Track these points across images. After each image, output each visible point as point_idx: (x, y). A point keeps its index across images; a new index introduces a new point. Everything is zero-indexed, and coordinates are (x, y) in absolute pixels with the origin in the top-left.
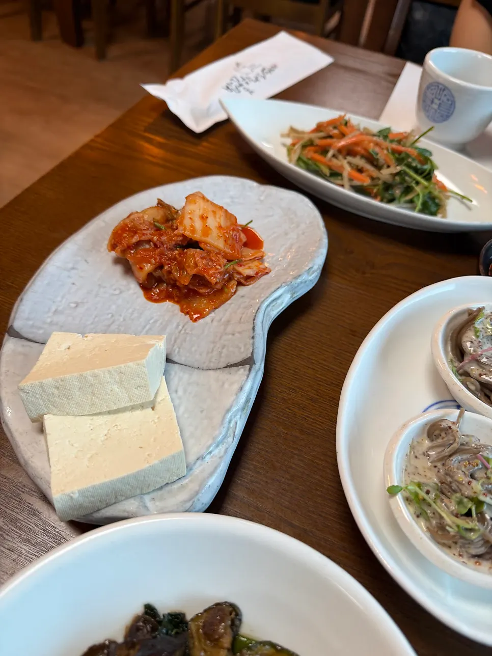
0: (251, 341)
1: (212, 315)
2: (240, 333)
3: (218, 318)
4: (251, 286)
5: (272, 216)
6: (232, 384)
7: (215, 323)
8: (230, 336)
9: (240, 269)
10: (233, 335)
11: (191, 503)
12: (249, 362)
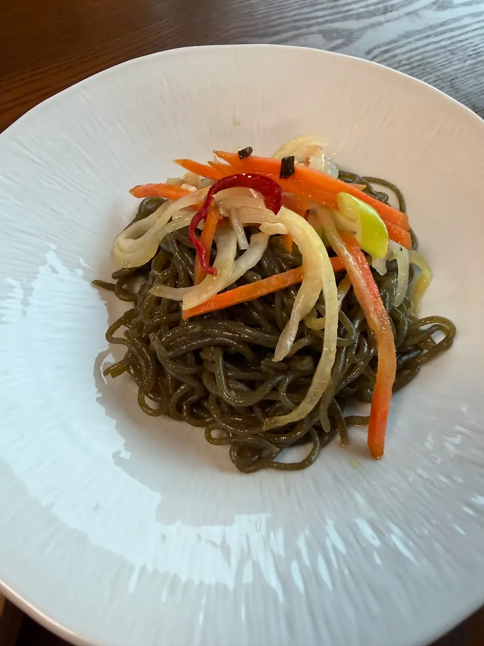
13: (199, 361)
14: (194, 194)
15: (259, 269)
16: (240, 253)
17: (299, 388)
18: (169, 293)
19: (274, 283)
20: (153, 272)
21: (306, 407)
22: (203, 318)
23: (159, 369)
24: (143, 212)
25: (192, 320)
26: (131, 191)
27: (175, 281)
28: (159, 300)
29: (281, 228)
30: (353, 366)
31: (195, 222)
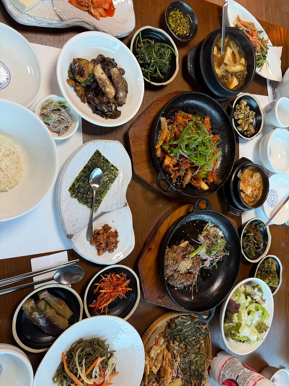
0: (69, 19)
1: (74, 7)
2: (70, 15)
3: (73, 8)
4: (90, 15)
5: (123, 16)
6: (53, 17)
7: (71, 8)
8: (68, 13)
9: (92, 8)
10: (69, 14)
11: (17, 16)
12: (62, 20)
13: (94, 350)
14: (107, 378)
15: (92, 371)
16: (96, 372)
17: (79, 356)
18: (103, 358)
19: (89, 371)
20: (107, 360)
21: (77, 355)
22: (97, 358)
23: (99, 345)
24: (114, 369)
25: (98, 357)
26: (118, 372)
27: (103, 361)
28: (104, 356)
29: (92, 380)
30: (72, 365)
31: (105, 373)
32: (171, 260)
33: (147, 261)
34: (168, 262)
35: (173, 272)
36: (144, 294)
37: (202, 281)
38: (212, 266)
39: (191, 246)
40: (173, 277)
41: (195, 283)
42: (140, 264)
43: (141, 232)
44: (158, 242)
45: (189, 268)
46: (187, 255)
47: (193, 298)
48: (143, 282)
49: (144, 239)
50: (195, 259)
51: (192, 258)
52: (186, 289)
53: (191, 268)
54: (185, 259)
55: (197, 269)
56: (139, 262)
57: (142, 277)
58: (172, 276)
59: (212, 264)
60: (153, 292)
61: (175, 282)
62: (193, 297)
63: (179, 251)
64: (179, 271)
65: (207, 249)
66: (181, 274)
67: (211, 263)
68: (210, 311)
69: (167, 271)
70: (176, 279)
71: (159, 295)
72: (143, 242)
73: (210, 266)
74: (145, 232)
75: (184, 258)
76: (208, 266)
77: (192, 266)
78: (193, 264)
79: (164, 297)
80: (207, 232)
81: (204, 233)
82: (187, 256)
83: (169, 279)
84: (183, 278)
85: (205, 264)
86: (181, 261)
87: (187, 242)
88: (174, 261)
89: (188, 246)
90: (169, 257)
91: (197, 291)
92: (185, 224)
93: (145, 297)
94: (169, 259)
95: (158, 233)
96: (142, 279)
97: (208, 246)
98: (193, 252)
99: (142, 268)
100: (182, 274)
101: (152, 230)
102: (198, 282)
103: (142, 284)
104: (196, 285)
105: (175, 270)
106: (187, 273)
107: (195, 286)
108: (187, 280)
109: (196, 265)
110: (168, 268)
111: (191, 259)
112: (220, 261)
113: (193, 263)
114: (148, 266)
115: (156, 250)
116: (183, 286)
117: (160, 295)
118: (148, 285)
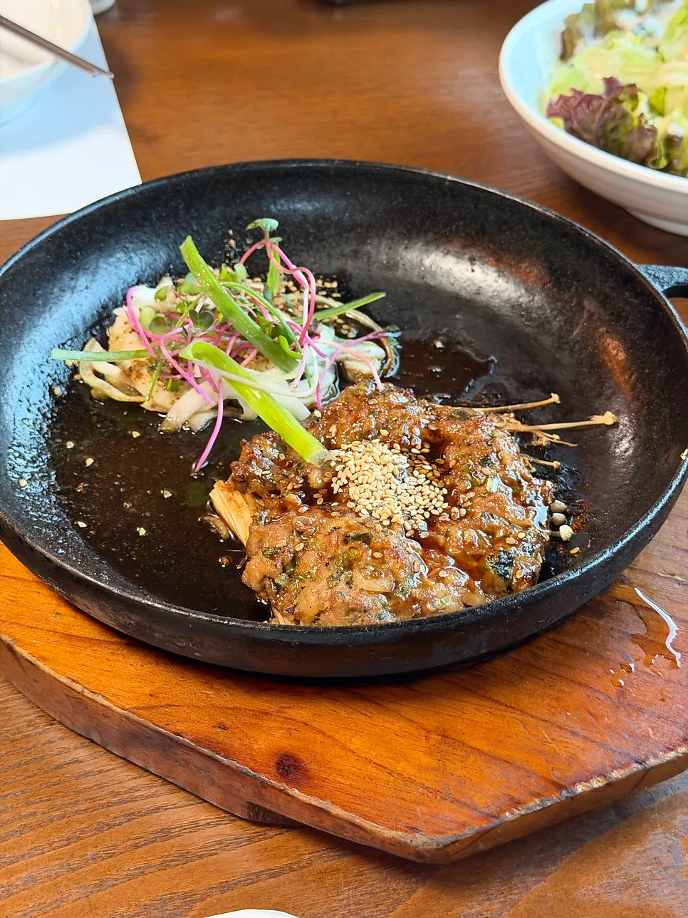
32: (349, 583)
33: (391, 773)
34: (367, 601)
35: (443, 564)
36: (652, 762)
37: (484, 378)
38: (378, 329)
39: (244, 457)
40: (478, 558)
41: (505, 417)
42: (413, 829)
43: (164, 866)
44: (223, 709)
45: (404, 459)
46: (306, 478)
47: (609, 414)
48: (560, 787)
49: (228, 830)
50: (333, 429)
51: (329, 446)
52: (555, 464)
53: (397, 446)
54: (336, 488)
55: (403, 407)
56: (402, 845)
57: (517, 803)
58: (471, 563)
59: (363, 331)
60: (622, 691)
61: (510, 540)
62: (597, 420)
63: (280, 537)
64: (432, 522)
65: (261, 360)
66: (451, 500)
67: (358, 337)
68: (666, 292)
69: (437, 602)
70: (491, 532)
71: (635, 650)
72: (250, 840)
73: (378, 342)
74: (166, 834)
75: (330, 496)
76: (377, 351)
77: (383, 441)
78: (375, 437)
79: (639, 607)
80: (139, 376)
81: (151, 393)
82: (316, 479)
83: (500, 581)
84: (475, 485)
85: (365, 369)
86: (351, 510)
87: (219, 495)
88: (358, 559)
89: (243, 484)
90: (332, 599)
91: (555, 398)
92: (82, 525)
93: (672, 755)
94: (348, 595)
95: (152, 721)
96: (538, 795)
97: (239, 359)
98: (284, 447)
99: (450, 813)
100: (446, 498)
101: (145, 780)
102: (499, 399)
103: (580, 789)
104: (516, 412)
105: (428, 544)
106: (439, 466)
107: (522, 416)
108: (485, 462)
109: (372, 412)
110: (414, 600)
111: (336, 452)
112: (339, 289)
113: (364, 436)
114: (425, 760)
115: (293, 713)
116: (536, 481)
117: (635, 638)
118: (578, 742)
